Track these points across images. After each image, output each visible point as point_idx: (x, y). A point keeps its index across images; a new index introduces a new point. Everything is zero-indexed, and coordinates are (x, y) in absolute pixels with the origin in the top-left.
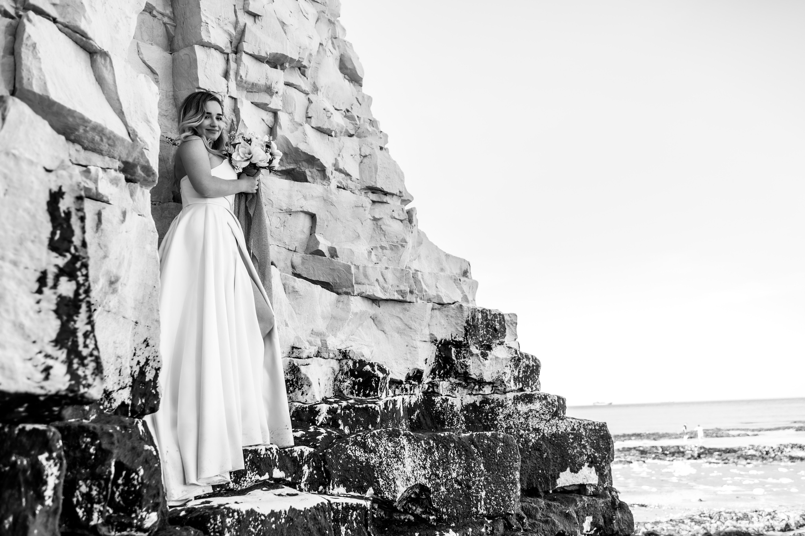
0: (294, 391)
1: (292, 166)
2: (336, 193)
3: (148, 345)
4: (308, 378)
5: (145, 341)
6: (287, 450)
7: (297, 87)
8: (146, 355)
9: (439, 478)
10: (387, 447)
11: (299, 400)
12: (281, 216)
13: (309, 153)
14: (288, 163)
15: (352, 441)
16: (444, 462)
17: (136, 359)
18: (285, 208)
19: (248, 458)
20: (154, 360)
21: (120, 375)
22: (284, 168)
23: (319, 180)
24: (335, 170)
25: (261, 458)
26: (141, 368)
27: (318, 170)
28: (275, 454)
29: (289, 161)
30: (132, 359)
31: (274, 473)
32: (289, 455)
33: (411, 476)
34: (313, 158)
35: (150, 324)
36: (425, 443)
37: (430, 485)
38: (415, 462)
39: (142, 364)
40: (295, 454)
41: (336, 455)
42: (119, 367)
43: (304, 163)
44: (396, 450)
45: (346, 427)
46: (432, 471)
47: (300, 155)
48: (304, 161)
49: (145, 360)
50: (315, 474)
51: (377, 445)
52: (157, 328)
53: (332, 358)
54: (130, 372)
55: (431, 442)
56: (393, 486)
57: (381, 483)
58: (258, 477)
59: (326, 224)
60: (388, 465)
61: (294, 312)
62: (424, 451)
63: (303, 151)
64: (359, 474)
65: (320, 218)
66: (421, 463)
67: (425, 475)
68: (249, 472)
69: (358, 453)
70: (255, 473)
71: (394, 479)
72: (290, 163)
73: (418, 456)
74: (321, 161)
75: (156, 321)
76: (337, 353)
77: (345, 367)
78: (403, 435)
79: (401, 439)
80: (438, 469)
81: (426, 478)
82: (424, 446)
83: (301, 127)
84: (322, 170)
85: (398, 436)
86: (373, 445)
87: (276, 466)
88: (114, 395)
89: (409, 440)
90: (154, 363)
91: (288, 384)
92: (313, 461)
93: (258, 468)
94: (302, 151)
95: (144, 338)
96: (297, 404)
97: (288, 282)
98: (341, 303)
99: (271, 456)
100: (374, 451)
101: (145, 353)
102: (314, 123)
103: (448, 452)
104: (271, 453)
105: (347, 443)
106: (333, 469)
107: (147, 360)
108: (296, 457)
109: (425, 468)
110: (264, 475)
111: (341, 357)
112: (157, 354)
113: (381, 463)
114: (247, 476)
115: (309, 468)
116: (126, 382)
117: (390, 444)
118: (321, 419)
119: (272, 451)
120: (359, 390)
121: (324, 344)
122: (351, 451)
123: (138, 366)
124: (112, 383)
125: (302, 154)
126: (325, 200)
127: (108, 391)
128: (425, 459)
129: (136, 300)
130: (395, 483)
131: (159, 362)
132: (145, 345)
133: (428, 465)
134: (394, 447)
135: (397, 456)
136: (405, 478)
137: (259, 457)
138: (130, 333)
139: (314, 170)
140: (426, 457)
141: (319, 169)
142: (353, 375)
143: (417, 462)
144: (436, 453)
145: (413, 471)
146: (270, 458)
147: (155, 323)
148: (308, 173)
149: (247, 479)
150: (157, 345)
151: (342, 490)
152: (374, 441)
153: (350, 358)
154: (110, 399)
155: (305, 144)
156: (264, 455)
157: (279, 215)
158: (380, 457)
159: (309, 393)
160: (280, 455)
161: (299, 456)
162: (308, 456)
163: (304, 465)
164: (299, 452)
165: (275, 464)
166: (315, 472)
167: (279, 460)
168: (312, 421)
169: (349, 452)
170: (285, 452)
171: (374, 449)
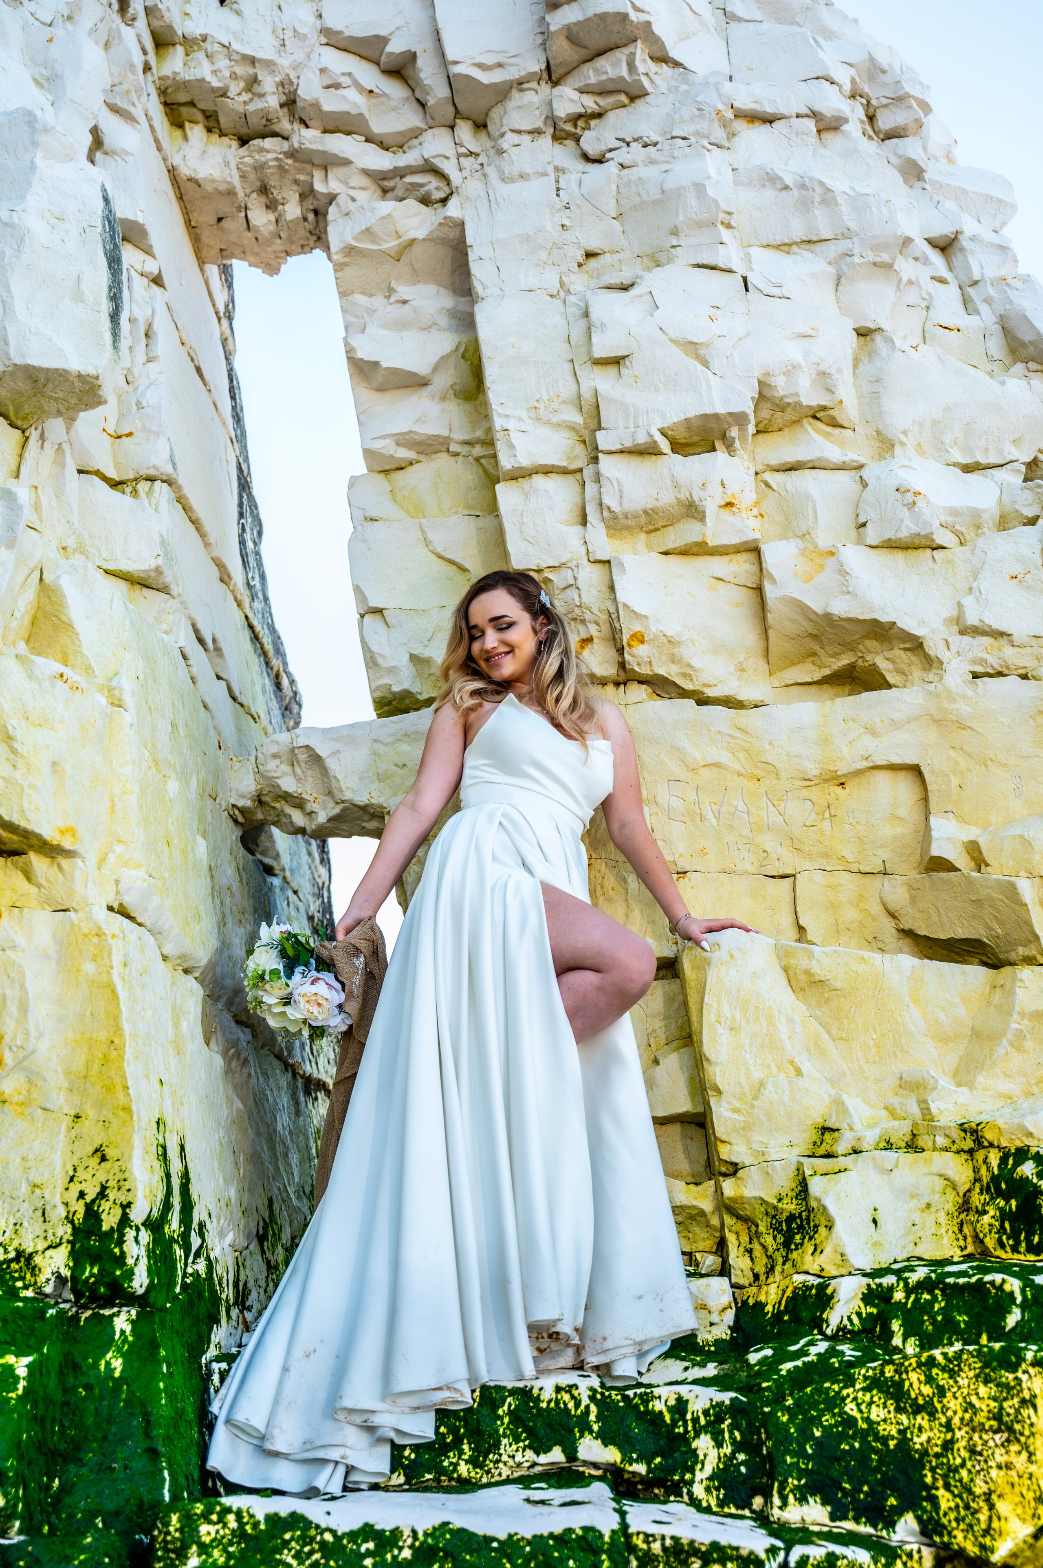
0: (802, 1244)
1: (845, 660)
2: (970, 693)
3: (103, 1159)
4: (825, 1208)
5: (97, 1151)
6: (630, 1393)
7: (816, 464)
8: (101, 1177)
10: (974, 1399)
11: (805, 1268)
12: (814, 793)
13: (861, 617)
14: (833, 657)
15: (866, 1378)
17: (75, 1188)
18: (816, 772)
19: (506, 1408)
20: (119, 1189)
21: (45, 1221)
22: (827, 672)
23: (917, 673)
24: (962, 633)
25: (540, 1410)
26: (89, 1207)
27: (905, 649)
28: (585, 1401)
29: (830, 649)
30: (67, 1189)
31: (580, 1449)
32: (637, 1406)
34: (875, 622)
35: (110, 1117)
39: (88, 1198)
40: (658, 1406)
41: (805, 1413)
42: (40, 1204)
43: (869, 643)
44: (1001, 1408)
45: (912, 1341)
47: (843, 627)
48: (866, 636)
49: (98, 1189)
50: (742, 1463)
51: (941, 1392)
52: (124, 1122)
53: (946, 1150)
54: (64, 1214)
56: (982, 1516)
57: (944, 1504)
58: (530, 1455)
59: (955, 782)
60: (972, 1451)
61: (827, 1036)
63: (844, 616)
64: (877, 1470)
65: (933, 772)
68: (505, 1441)
69: (876, 1413)
70: (521, 1444)
71: (987, 1495)
72: (838, 654)
74: (900, 624)
75: (124, 1109)
76: (957, 1134)
77: (983, 1171)
78: (1033, 1365)
79: (1024, 1377)
83: (832, 559)
84: (916, 645)
85: (1011, 1367)
86: (926, 1390)
87: (591, 1431)
88: (38, 1260)
90: (120, 1193)
91: (794, 1225)
92: (732, 1428)
93: (531, 1433)
94: (841, 619)
95: (96, 1145)
96: (799, 1279)
97: (792, 961)
98: (998, 991)
99: (571, 1405)
100: (928, 1409)
101: (98, 1174)
102: (872, 535)
104: (573, 1397)
105: (850, 1382)
106: (788, 1452)
107: (104, 1188)
108: (661, 1412)
110: (547, 1450)
111: (969, 1144)
112: (126, 1175)
113: (948, 1445)
114: (502, 1451)
115: (719, 1444)
116: (59, 1235)
117: (983, 1390)
118: (835, 1317)
119: (575, 1393)
120: (1015, 1235)
121: (926, 1113)
122: (858, 1405)
123: (82, 1202)
124: (31, 1236)
125: (847, 625)
126: (937, 721)
127: (24, 1251)
129: (68, 1073)
130: (991, 1506)
131: (129, 1190)
132: (97, 1159)
134: (995, 1399)
137: (537, 1406)
138: (62, 1137)
139: (897, 653)
141: (907, 646)
142: (1000, 1193)
146: (567, 1410)
147: (122, 1113)
148: (883, 665)
149: (505, 1458)
150: (126, 1157)
151: (816, 1512)
152: (929, 1380)
153: (991, 1145)
154: (34, 1268)
155: (847, 597)
156: (549, 1402)
157: (805, 793)
158: (948, 1428)
159: (828, 1250)
160: (603, 1404)
161: (670, 1409)
162: (706, 1413)
163: (697, 1436)
164: (672, 1402)
165: (586, 1427)
166: (741, 1457)
167: (599, 1418)
168: (818, 1324)
169: (850, 1408)
170: (625, 1398)
171: (930, 1403)
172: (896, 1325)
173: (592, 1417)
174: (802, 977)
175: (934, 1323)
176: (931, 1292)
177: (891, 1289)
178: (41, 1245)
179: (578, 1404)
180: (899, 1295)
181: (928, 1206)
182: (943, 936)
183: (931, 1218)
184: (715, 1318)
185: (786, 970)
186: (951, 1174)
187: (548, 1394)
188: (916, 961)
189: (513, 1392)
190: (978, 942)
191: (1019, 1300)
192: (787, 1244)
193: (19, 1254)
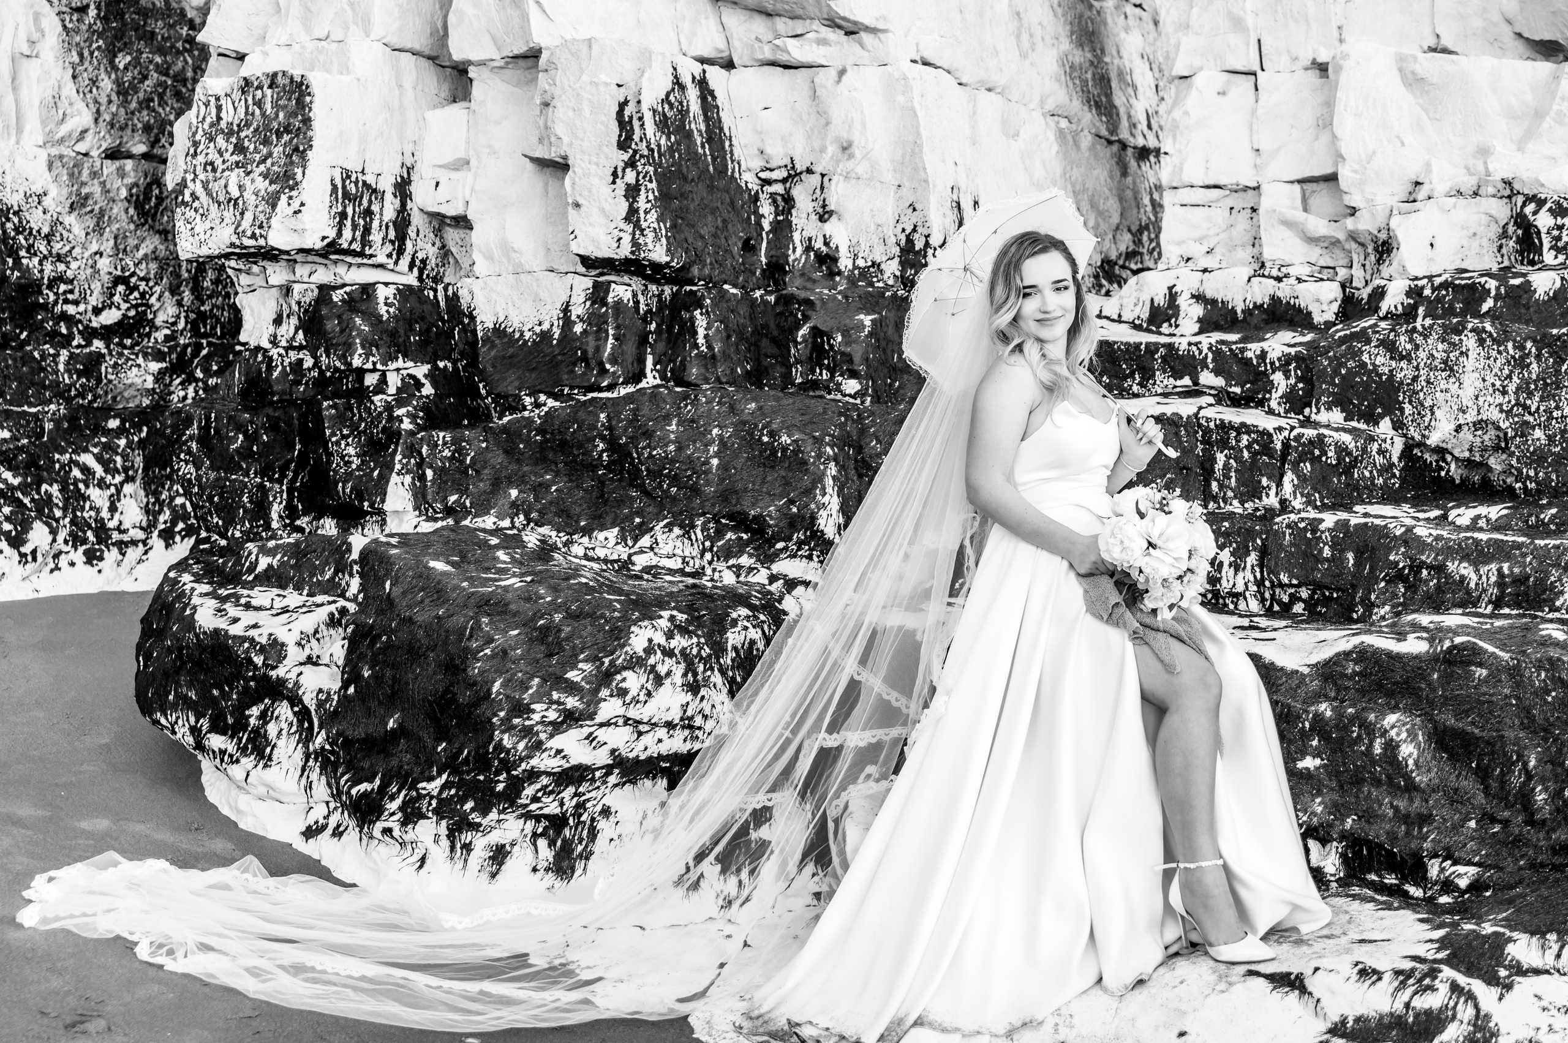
0: (1385, 260)
3: (914, 210)
4: (1397, 237)
5: (910, 205)
6: (1233, 347)
8: (914, 221)
9: (1530, 413)
10: (1434, 352)
16: (1546, 384)
17: (901, 226)
19: (1159, 354)
20: (924, 227)
21: (885, 245)
25: (1179, 355)
26: (908, 237)
28: (1205, 351)
30: (896, 227)
31: (1201, 377)
32: (1236, 354)
33: (1470, 404)
35: (917, 185)
36: (1515, 348)
37: (1507, 424)
38: (1484, 380)
39: (906, 232)
40: (1248, 355)
41: (1339, 360)
42: (881, 235)
44: (1449, 357)
46: (1517, 400)
49: (912, 227)
50: (1301, 389)
51: (1417, 347)
52: (927, 189)
53: (1492, 196)
54: (895, 241)
55: (1529, 344)
56: (1427, 419)
57: (1407, 412)
58: (1172, 380)
60: (1428, 382)
61: (1426, 117)
62: (1509, 362)
64: (1373, 393)
66: (1498, 383)
67: (1501, 405)
68: (1158, 372)
69: (1379, 360)
70: (1167, 374)
71: (1432, 408)
73: (1496, 370)
75: (924, 181)
76: (1499, 185)
77: (1514, 210)
78: (1471, 332)
79: (1465, 339)
80: (1530, 395)
81: (1501, 411)
82: (1511, 352)
85: (1459, 333)
86: (1409, 347)
87: (1208, 368)
88: (884, 266)
89: (1481, 342)
91: (1384, 248)
92: (1296, 369)
93: (1172, 369)
95: (910, 202)
96: (1378, 281)
99: (1197, 353)
100: (1408, 357)
101: (911, 219)
103: (1560, 366)
104: (1197, 348)
105: (1368, 342)
106: (1324, 382)
108: (1249, 359)
109: (1504, 393)
110: (1182, 378)
111: (1507, 192)
113: (1415, 379)
114: (1157, 378)
115: (1287, 378)
116: (895, 252)
117: (1440, 347)
118: (1385, 306)
119: (1199, 346)
121: (1488, 170)
122: (1370, 356)
123: (904, 235)
124: (879, 253)
127: (876, 261)
128: (1509, 377)
129: (892, 161)
130: (1433, 413)
131: (929, 226)
132: (911, 210)
133: (1511, 388)
134: (1446, 351)
135: (1449, 367)
136: (1455, 407)
137: (1177, 353)
138: (892, 198)
140: (1511, 372)
142: (1518, 226)
143: (1490, 379)
144: (1535, 366)
145: (1477, 397)
146: (1194, 355)
149: (1158, 381)
150: (927, 207)
151: (1336, 416)
152: (1411, 340)
153: (1519, 193)
154: (881, 271)
156: (1182, 351)
158: (1417, 368)
159: (1395, 263)
160: (1217, 353)
161: (1257, 357)
162: (1279, 359)
163: (1273, 372)
164: (1258, 352)
165: (1205, 365)
166: (1301, 385)
167: (1213, 360)
168: (1377, 309)
169: (1365, 358)
170: (1231, 350)
171: (1409, 354)
172: (1421, 311)
173: (1209, 360)
174: (1410, 76)
175: (1443, 308)
176: (1447, 289)
177: (1423, 288)
178: (884, 258)
179: (1201, 353)
180: (1427, 292)
181: (1475, 234)
182: (1537, 38)
183: (1476, 243)
184: (1325, 307)
185: (1400, 70)
186: (1493, 213)
187: (1184, 346)
188: (1495, 61)
189: (1163, 345)
190: (1556, 43)
191: (1493, 293)
192: (1378, 261)
193: (874, 264)
